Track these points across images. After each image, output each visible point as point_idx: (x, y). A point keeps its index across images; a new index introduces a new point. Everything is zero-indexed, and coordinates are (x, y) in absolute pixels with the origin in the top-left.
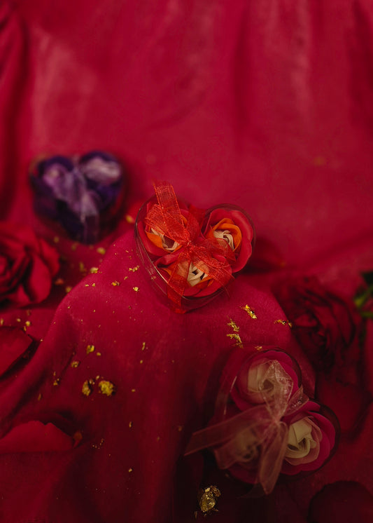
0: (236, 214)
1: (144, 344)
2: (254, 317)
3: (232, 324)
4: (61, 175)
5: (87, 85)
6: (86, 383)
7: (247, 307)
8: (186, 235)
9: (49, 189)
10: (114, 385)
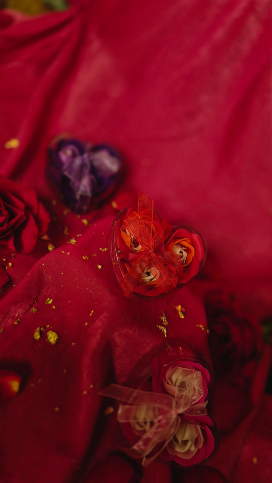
0: (195, 236)
1: (92, 311)
2: (182, 317)
3: (164, 318)
4: (74, 156)
5: (116, 91)
6: (38, 329)
7: (179, 307)
8: (151, 243)
9: (61, 163)
10: (59, 336)
